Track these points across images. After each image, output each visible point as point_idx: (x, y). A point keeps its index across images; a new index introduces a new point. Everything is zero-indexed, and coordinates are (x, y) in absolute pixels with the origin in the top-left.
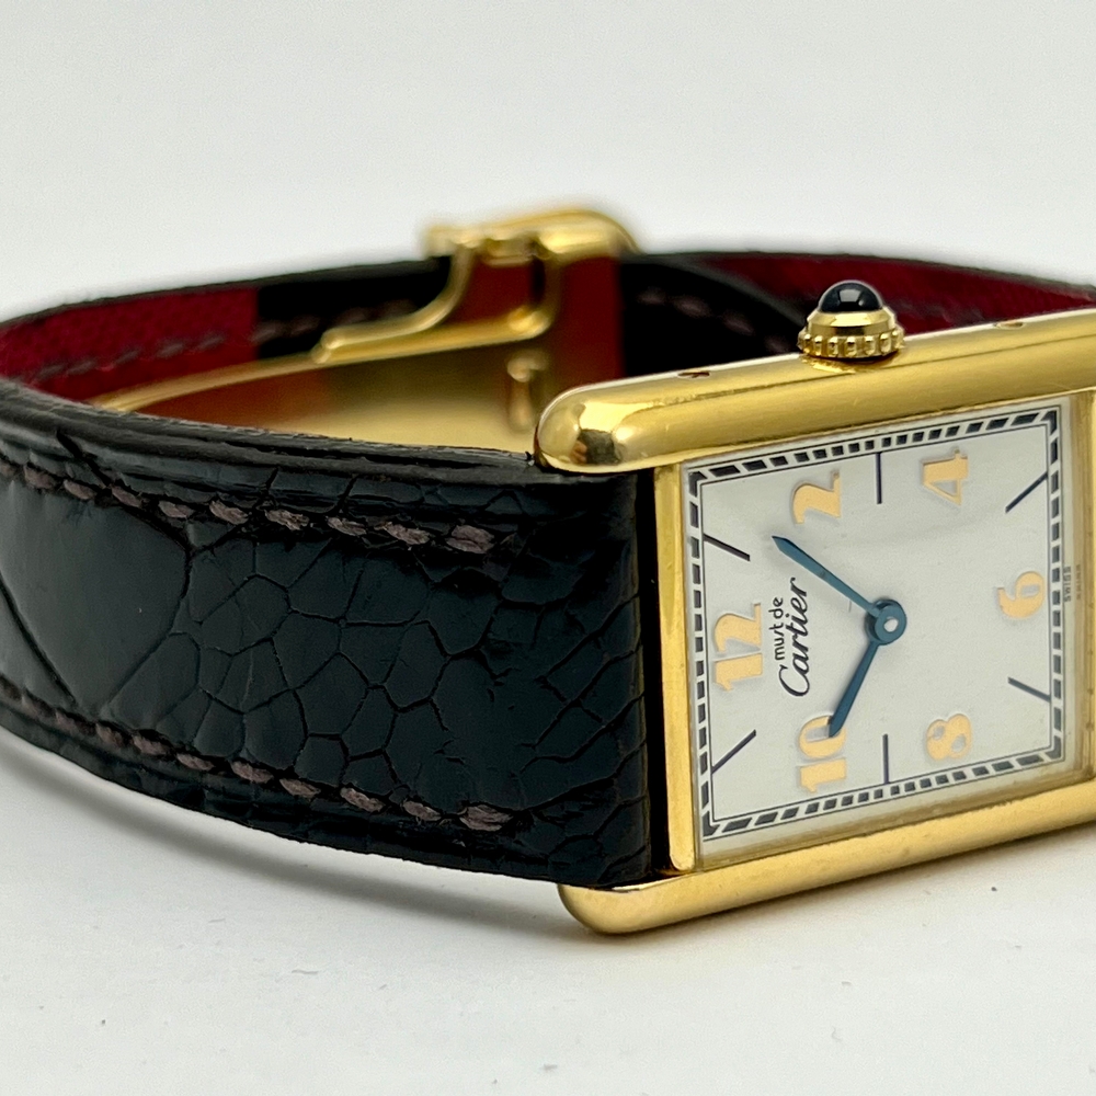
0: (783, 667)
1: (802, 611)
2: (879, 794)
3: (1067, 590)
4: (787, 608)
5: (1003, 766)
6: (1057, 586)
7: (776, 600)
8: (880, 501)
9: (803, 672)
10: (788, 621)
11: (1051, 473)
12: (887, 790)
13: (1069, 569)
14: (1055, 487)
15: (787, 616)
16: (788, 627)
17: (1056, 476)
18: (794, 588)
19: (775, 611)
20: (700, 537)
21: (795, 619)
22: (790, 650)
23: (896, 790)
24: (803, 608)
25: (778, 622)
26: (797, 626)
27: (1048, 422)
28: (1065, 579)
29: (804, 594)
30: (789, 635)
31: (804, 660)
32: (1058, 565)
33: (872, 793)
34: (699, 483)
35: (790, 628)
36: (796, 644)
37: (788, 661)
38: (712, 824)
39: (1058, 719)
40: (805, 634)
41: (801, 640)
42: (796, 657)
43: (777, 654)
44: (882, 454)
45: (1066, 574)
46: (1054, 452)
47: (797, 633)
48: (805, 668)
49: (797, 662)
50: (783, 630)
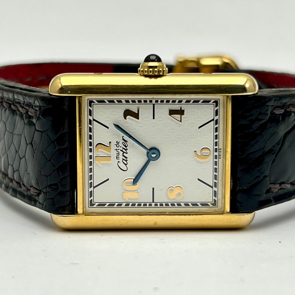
0: (119, 162)
1: (126, 147)
2: (150, 205)
3: (220, 156)
4: (121, 144)
6: (217, 154)
7: (117, 142)
8: (154, 118)
9: (126, 165)
11: (215, 119)
12: (153, 204)
13: (220, 149)
14: (216, 124)
15: (121, 147)
16: (121, 150)
17: (217, 120)
18: (123, 139)
19: (117, 145)
20: (92, 119)
21: (123, 148)
22: (121, 157)
23: (156, 205)
24: (126, 145)
25: (118, 148)
26: (124, 150)
27: (215, 104)
28: (219, 151)
29: (127, 142)
30: (121, 153)
31: (126, 161)
32: (217, 147)
33: (148, 204)
34: (92, 104)
35: (122, 151)
36: (123, 156)
38: (93, 203)
39: (215, 194)
40: (127, 153)
41: (125, 154)
42: (123, 159)
43: (117, 158)
44: (155, 105)
45: (220, 151)
46: (217, 113)
47: (124, 152)
48: (126, 163)
49: (124, 161)
50: (119, 151)
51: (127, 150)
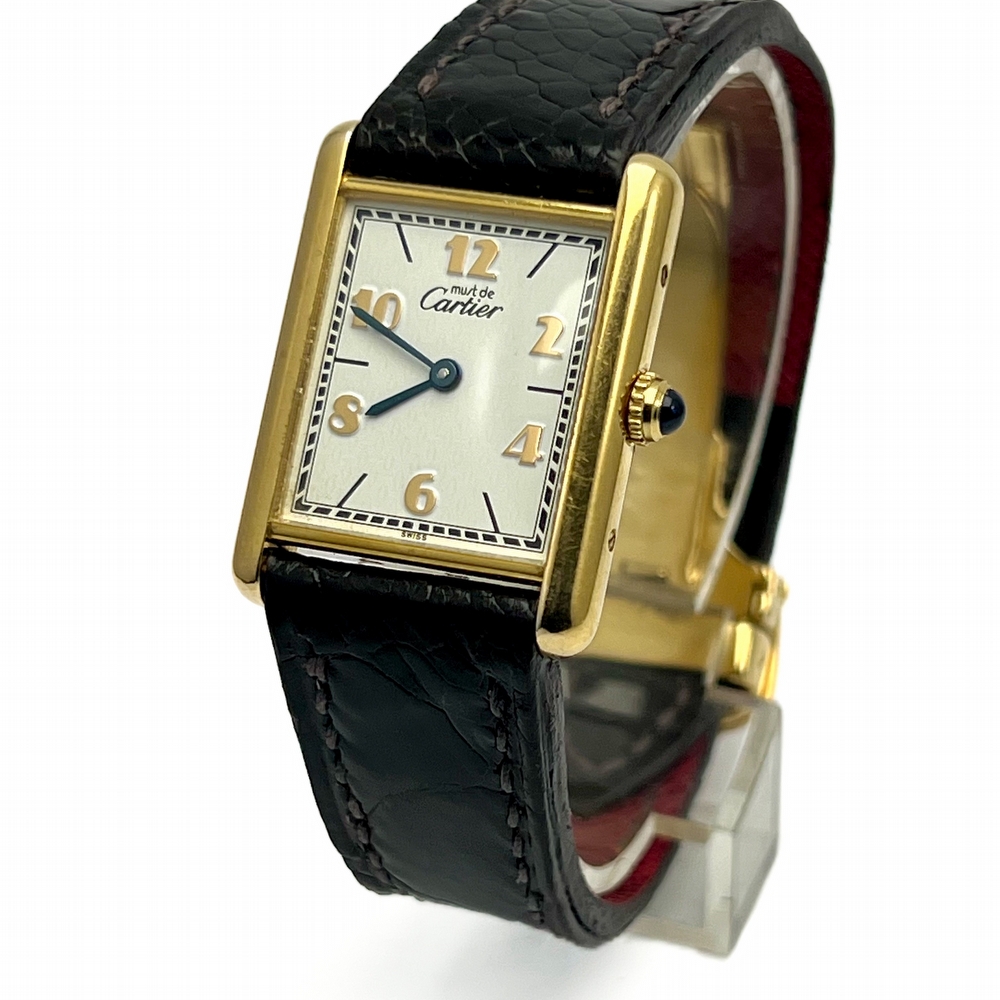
0: (445, 291)
1: (477, 313)
2: (330, 352)
3: (409, 535)
5: (308, 457)
6: (415, 528)
7: (493, 293)
8: (530, 388)
9: (435, 306)
10: (475, 301)
11: (497, 535)
12: (330, 359)
13: (424, 539)
14: (486, 537)
15: (479, 301)
16: (471, 299)
17: (493, 539)
18: (496, 309)
19: (486, 292)
20: (557, 241)
21: (476, 305)
22: (455, 297)
23: (327, 366)
24: (480, 314)
25: (477, 293)
26: (469, 306)
28: (419, 534)
29: (488, 317)
30: (465, 299)
31: (444, 309)
32: (431, 531)
33: (333, 346)
34: (593, 247)
35: (470, 301)
36: (458, 303)
37: (448, 296)
38: (364, 217)
39: (323, 511)
40: (462, 312)
41: (460, 307)
42: (449, 302)
43: (456, 287)
44: (560, 396)
45: (421, 536)
46: (511, 541)
47: (465, 305)
48: (438, 308)
49: (445, 303)
50: (471, 295)
51: (470, 314)
